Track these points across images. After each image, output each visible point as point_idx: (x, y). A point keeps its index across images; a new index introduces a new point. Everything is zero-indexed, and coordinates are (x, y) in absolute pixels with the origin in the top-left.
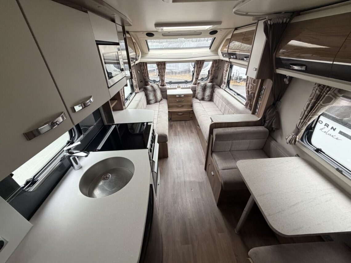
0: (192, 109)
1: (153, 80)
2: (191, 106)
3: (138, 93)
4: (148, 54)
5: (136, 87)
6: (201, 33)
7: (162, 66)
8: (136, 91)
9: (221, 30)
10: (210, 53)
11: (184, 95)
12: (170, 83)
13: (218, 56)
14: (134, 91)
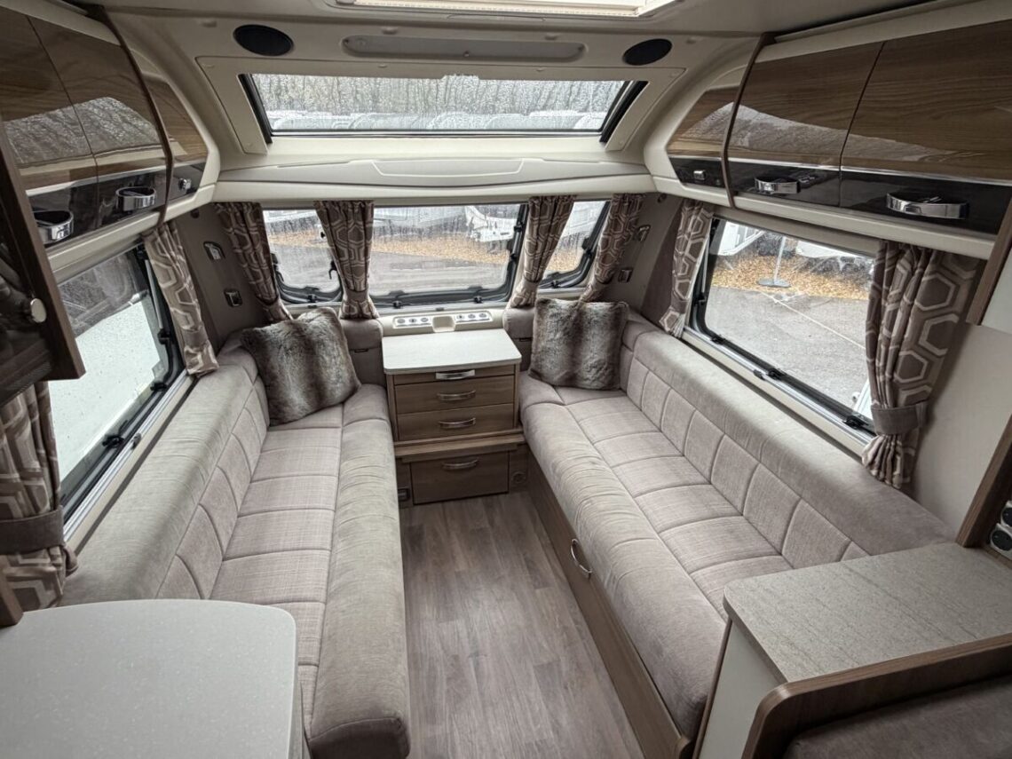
0: (519, 439)
1: (301, 286)
2: (518, 420)
3: (211, 373)
4: (262, 155)
5: (198, 345)
6: (581, 48)
7: (352, 222)
8: (193, 365)
9: (690, 42)
10: (606, 164)
11: (476, 370)
12: (398, 300)
13: (648, 176)
14: (182, 366)
